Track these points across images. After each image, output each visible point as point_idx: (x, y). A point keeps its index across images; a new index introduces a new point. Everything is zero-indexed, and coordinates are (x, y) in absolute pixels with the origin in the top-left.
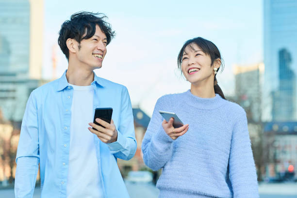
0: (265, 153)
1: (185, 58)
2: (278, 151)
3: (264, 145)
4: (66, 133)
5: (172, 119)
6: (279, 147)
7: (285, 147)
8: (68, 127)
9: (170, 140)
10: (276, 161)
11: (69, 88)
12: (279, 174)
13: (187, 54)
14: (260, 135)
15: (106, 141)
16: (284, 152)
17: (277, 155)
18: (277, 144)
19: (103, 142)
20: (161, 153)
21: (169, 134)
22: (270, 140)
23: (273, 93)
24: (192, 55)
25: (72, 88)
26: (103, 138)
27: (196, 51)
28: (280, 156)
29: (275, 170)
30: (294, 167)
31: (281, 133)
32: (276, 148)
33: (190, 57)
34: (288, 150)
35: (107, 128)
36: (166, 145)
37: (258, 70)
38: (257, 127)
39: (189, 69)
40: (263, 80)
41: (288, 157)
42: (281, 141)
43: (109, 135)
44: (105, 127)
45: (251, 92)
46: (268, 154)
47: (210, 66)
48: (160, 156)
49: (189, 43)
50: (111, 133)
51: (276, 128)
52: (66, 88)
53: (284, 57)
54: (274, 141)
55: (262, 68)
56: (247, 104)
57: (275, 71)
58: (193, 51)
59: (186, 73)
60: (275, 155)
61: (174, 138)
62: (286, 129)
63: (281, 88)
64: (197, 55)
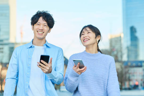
0: (124, 76)
1: (83, 34)
2: (130, 75)
3: (124, 72)
4: (28, 67)
5: (79, 63)
6: (131, 73)
7: (134, 73)
8: (29, 64)
9: (78, 75)
10: (130, 80)
11: (32, 47)
12: (131, 86)
13: (83, 32)
14: (122, 68)
15: (45, 72)
16: (133, 76)
17: (130, 77)
18: (130, 72)
19: (44, 72)
20: (74, 82)
21: (77, 72)
22: (127, 70)
23: (128, 48)
24: (86, 33)
25: (34, 47)
26: (44, 70)
27: (88, 31)
28: (132, 78)
29: (129, 84)
30: (138, 82)
31: (132, 67)
32: (129, 74)
33: (85, 34)
34: (135, 74)
35: (47, 66)
36: (76, 78)
37: (120, 37)
38: (120, 64)
39: (84, 40)
40: (123, 41)
41: (135, 78)
42: (132, 70)
43: (47, 69)
44: (45, 65)
45: (117, 47)
46: (126, 77)
47: (95, 38)
48: (74, 84)
49: (85, 27)
50: (48, 68)
51: (129, 64)
52: (31, 47)
53: (133, 30)
54: (128, 70)
55: (122, 35)
56: (115, 53)
57: (129, 37)
58: (87, 31)
59: (83, 41)
60: (129, 77)
61: (80, 74)
62: (134, 64)
63: (132, 45)
64: (88, 33)
